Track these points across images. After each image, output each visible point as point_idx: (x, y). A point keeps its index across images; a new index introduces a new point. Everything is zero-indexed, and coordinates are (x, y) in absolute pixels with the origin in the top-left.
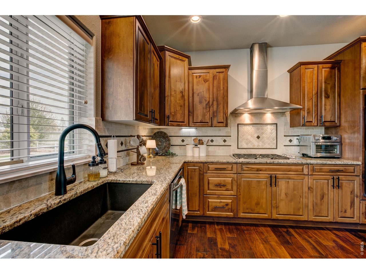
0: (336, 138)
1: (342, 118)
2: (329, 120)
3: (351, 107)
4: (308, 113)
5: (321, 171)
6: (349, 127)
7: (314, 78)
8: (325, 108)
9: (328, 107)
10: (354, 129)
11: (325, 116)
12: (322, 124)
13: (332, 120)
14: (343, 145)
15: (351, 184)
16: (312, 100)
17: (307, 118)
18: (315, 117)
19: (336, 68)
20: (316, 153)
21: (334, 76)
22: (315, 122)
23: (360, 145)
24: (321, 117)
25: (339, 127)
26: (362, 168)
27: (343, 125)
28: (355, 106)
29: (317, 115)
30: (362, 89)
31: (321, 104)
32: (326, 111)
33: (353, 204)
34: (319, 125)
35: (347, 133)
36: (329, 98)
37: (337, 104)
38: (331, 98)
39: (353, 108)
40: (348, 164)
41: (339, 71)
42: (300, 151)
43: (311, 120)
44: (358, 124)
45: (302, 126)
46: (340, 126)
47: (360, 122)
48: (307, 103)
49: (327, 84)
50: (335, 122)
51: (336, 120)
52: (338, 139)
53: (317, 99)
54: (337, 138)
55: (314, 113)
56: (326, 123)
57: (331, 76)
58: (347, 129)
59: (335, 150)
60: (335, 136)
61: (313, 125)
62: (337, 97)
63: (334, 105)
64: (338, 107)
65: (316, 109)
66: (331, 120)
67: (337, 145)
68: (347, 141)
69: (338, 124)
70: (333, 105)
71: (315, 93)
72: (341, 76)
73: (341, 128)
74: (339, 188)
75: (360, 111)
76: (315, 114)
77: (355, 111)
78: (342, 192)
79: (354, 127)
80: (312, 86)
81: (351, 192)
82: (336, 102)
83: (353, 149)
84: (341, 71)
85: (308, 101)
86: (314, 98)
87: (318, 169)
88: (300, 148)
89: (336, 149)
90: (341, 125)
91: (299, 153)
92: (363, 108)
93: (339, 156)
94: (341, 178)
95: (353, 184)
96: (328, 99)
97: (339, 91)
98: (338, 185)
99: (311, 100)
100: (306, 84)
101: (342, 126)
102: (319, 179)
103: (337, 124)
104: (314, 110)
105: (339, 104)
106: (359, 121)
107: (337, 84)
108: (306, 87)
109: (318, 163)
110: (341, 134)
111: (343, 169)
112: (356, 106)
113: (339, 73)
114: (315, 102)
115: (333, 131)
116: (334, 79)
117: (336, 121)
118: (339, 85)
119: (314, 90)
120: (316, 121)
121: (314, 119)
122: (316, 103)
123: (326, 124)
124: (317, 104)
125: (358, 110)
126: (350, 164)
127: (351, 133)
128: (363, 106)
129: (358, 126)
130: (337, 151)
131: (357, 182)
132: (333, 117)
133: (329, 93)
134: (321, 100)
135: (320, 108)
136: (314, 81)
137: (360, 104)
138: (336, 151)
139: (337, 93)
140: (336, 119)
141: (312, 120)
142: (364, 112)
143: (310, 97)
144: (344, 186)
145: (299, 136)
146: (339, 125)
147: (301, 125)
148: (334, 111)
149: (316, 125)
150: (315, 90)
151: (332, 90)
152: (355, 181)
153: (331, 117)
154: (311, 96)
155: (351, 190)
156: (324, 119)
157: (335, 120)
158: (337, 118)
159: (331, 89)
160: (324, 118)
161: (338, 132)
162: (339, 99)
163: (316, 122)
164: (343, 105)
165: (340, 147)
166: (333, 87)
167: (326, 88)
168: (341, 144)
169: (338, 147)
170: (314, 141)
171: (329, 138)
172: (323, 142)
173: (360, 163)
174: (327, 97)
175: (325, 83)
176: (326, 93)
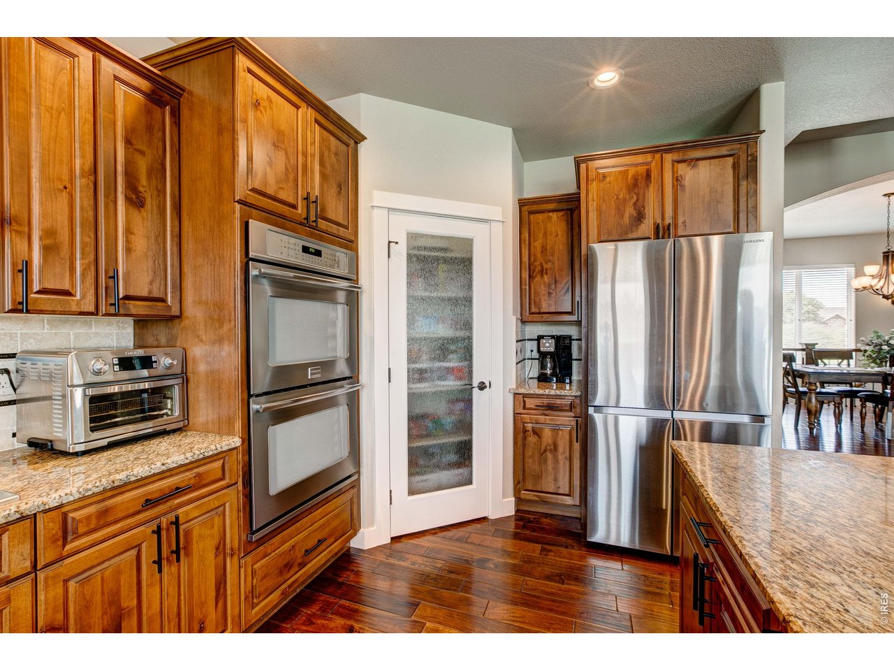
0: (168, 361)
1: (186, 290)
2: (145, 293)
3: (211, 255)
4: (47, 250)
5: (104, 518)
6: (205, 321)
7: (77, 99)
8: (128, 241)
9: (140, 243)
10: (220, 328)
11: (127, 275)
12: (114, 304)
13: (155, 294)
14: (191, 385)
15: (216, 519)
16: (71, 197)
17: (41, 272)
18: (83, 275)
19: (166, 106)
20: (93, 430)
21: (160, 134)
22: (83, 296)
23: (235, 381)
24: (113, 277)
25: (178, 320)
26: (243, 455)
27: (190, 316)
28: (223, 254)
29: (93, 268)
30: (240, 202)
31: (112, 222)
32: (133, 255)
33: (222, 586)
34: (103, 309)
35: (202, 341)
36: (142, 209)
37: (172, 240)
38: (152, 211)
39: (215, 260)
40: (206, 454)
41: (175, 123)
42: (18, 429)
43: (66, 286)
44: (230, 314)
45: (10, 311)
46: (179, 317)
47: (235, 307)
48: (41, 203)
49: (136, 150)
50: (163, 300)
51: (169, 295)
52: (175, 363)
53: (92, 198)
54: (171, 361)
55: (78, 256)
56: (135, 306)
57: (149, 128)
58: (202, 327)
59: (166, 404)
60: (167, 355)
61: (74, 308)
62: (171, 213)
63: (160, 241)
64: (176, 250)
65: (88, 240)
66: (150, 292)
67: (172, 385)
68: (202, 368)
69: (175, 311)
70: (157, 237)
71: (82, 170)
72: (183, 143)
73: (186, 323)
74: (178, 560)
75: (235, 271)
76: (86, 261)
77: (222, 271)
78: (190, 565)
79: (221, 322)
80: (66, 132)
81: (217, 549)
82: (169, 228)
83: (220, 394)
84: (183, 128)
85: (47, 193)
86: (78, 190)
87: (88, 518)
88: (19, 414)
89: (169, 401)
90: (185, 314)
91: (14, 435)
92: (241, 262)
93: (181, 425)
94: (187, 513)
95: (221, 518)
96: (140, 211)
97: (177, 193)
98: (174, 548)
99: (65, 194)
100: (34, 110)
101: (188, 318)
102: (95, 562)
103: (173, 309)
104: (82, 241)
105: (177, 240)
106: (232, 305)
107: (171, 166)
108: (33, 121)
109: (87, 490)
110: (185, 346)
111: (190, 479)
112: (225, 253)
113: (176, 129)
114: (82, 209)
115: (162, 333)
116: (161, 144)
117: (169, 299)
118: (177, 173)
119: (78, 153)
120: (92, 291)
121: (83, 282)
122: (91, 213)
123: (131, 307)
124: (92, 219)
125: (230, 266)
126: (211, 453)
127: (213, 343)
128: (241, 256)
129: (230, 321)
130: (173, 407)
131: (231, 507)
132: (158, 281)
133: (141, 189)
134: (111, 206)
135: (106, 240)
136: (77, 115)
137: (235, 249)
138: (169, 406)
139: (171, 197)
140: (169, 290)
141: (73, 284)
142: (243, 277)
143: (60, 180)
144: (194, 540)
145: (12, 356)
146: (178, 313)
147: (8, 306)
148: (161, 262)
149: (92, 309)
150: (83, 157)
151: (154, 181)
152: (227, 504)
153: (151, 283)
154: (66, 177)
155: (215, 542)
156: (126, 288)
157: (166, 294)
158: (173, 287)
159: (149, 177)
160: (125, 282)
161: (176, 339)
162: (177, 223)
163: (91, 298)
164: (188, 246)
165: (183, 390)
166: (157, 171)
167: (129, 164)
168: (186, 382)
169: (176, 392)
170: (78, 380)
171: (147, 362)
172: (118, 383)
173: (236, 441)
174: (135, 200)
175: (128, 142)
176: (132, 186)
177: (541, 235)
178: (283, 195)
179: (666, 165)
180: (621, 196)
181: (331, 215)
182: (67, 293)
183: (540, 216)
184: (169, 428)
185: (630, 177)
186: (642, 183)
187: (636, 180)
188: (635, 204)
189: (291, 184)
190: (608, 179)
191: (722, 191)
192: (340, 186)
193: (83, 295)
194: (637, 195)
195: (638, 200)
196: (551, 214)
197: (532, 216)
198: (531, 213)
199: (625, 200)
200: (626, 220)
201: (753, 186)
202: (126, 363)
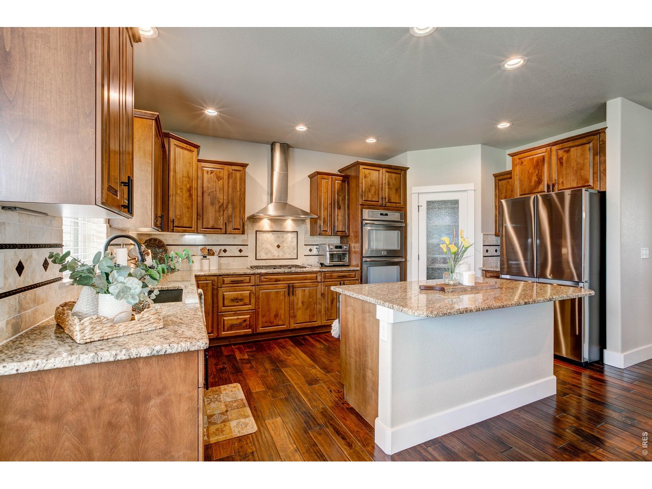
0: (346, 247)
1: (350, 229)
4: (324, 222)
7: (329, 188)
8: (338, 218)
9: (340, 218)
10: (357, 239)
11: (337, 226)
12: (335, 233)
13: (344, 230)
16: (327, 210)
17: (323, 227)
18: (329, 227)
19: (346, 182)
20: (330, 262)
21: (345, 189)
23: (359, 253)
24: (335, 227)
26: (361, 273)
27: (351, 235)
30: (360, 205)
31: (334, 214)
32: (338, 221)
34: (333, 234)
35: (353, 242)
37: (347, 216)
38: (342, 209)
41: (348, 186)
42: (319, 261)
45: (319, 235)
46: (349, 236)
48: (323, 212)
52: (348, 248)
53: (331, 210)
55: (328, 223)
56: (339, 233)
57: (342, 189)
58: (353, 238)
61: (328, 234)
62: (347, 209)
63: (344, 216)
66: (342, 230)
68: (353, 249)
69: (348, 234)
71: (329, 203)
72: (350, 190)
76: (330, 224)
79: (357, 237)
80: (327, 196)
82: (346, 213)
84: (350, 186)
85: (324, 210)
86: (329, 208)
88: (319, 258)
89: (346, 257)
92: (361, 221)
93: (347, 264)
96: (340, 210)
104: (329, 220)
106: (359, 232)
107: (347, 196)
109: (330, 270)
110: (349, 244)
112: (357, 219)
114: (329, 212)
115: (345, 240)
116: (345, 192)
117: (346, 231)
118: (348, 198)
120: (331, 230)
124: (331, 214)
127: (355, 243)
128: (361, 219)
130: (347, 259)
132: (344, 227)
133: (340, 204)
134: (334, 210)
135: (333, 218)
139: (347, 205)
141: (327, 229)
142: (361, 225)
143: (326, 207)
145: (318, 245)
148: (345, 222)
149: (331, 234)
150: (329, 201)
153: (342, 227)
156: (337, 229)
158: (347, 228)
159: (342, 201)
161: (348, 242)
163: (331, 232)
164: (351, 217)
166: (344, 199)
167: (338, 199)
168: (350, 254)
169: (347, 255)
170: (328, 250)
171: (340, 247)
172: (336, 251)
173: (359, 269)
174: (339, 208)
175: (338, 194)
176: (338, 204)
177: (504, 191)
178: (374, 199)
179: (553, 152)
180: (530, 172)
181: (393, 200)
182: (327, 231)
183: (504, 182)
184: (345, 264)
185: (535, 161)
186: (540, 164)
187: (537, 162)
188: (537, 175)
189: (377, 195)
190: (524, 164)
191: (584, 163)
192: (397, 190)
193: (329, 232)
194: (538, 170)
195: (538, 172)
196: (509, 180)
197: (500, 182)
198: (500, 180)
199: (532, 173)
200: (533, 183)
201: (603, 158)
202: (337, 247)
